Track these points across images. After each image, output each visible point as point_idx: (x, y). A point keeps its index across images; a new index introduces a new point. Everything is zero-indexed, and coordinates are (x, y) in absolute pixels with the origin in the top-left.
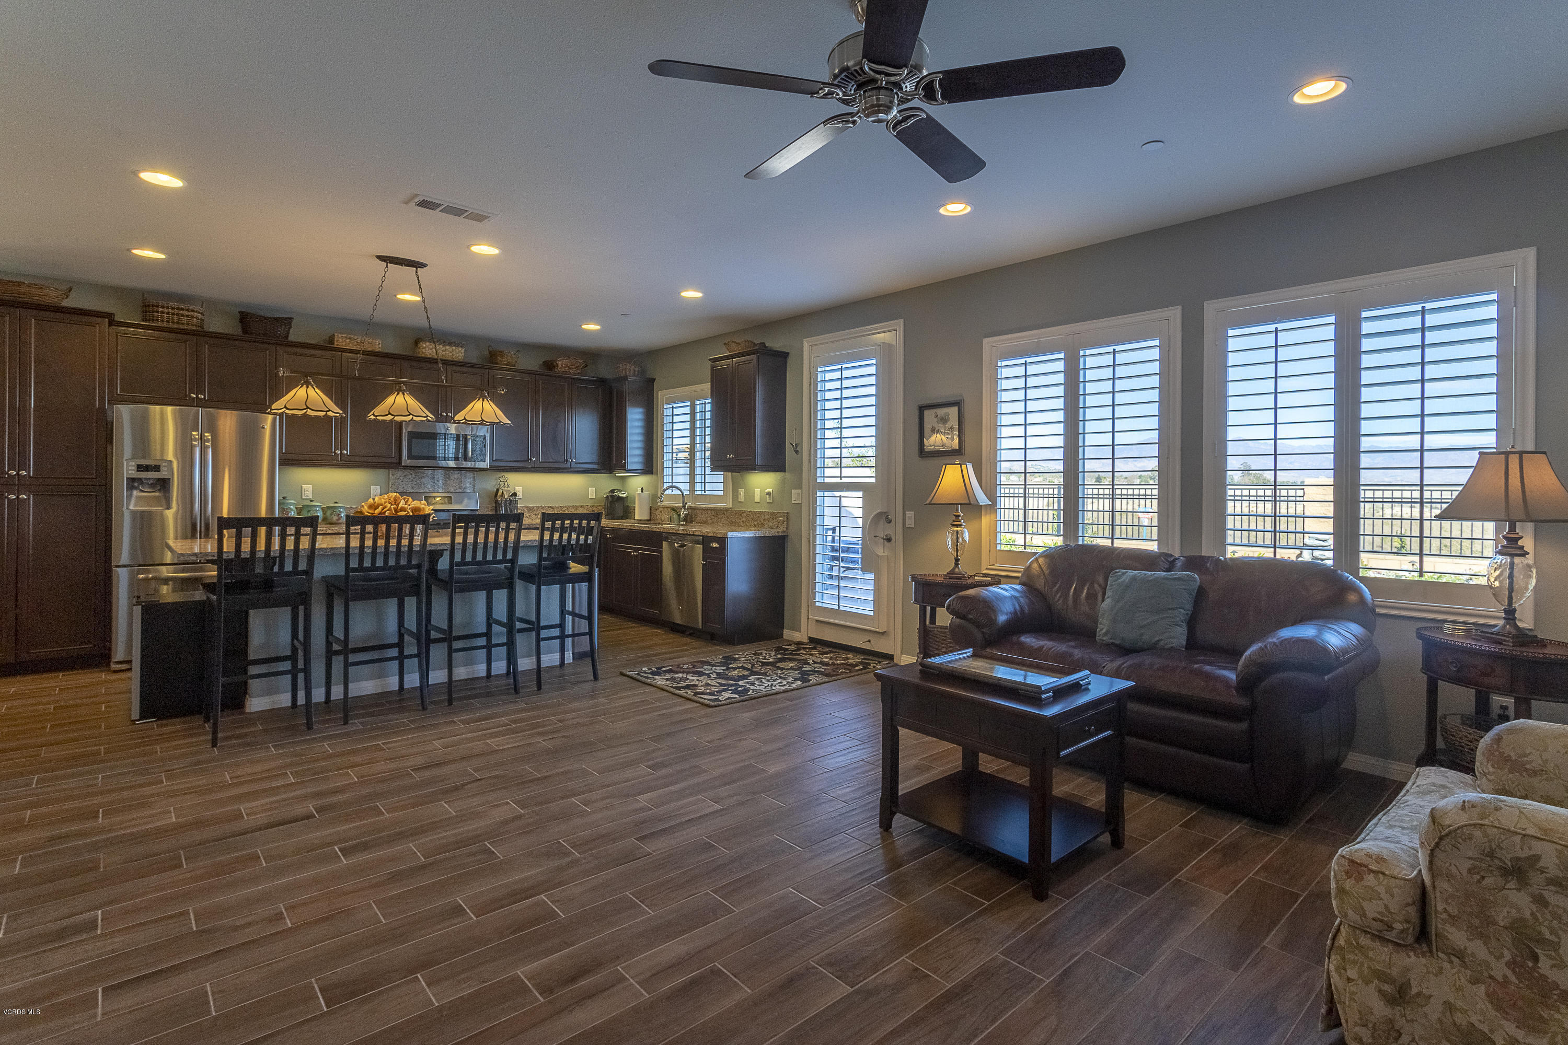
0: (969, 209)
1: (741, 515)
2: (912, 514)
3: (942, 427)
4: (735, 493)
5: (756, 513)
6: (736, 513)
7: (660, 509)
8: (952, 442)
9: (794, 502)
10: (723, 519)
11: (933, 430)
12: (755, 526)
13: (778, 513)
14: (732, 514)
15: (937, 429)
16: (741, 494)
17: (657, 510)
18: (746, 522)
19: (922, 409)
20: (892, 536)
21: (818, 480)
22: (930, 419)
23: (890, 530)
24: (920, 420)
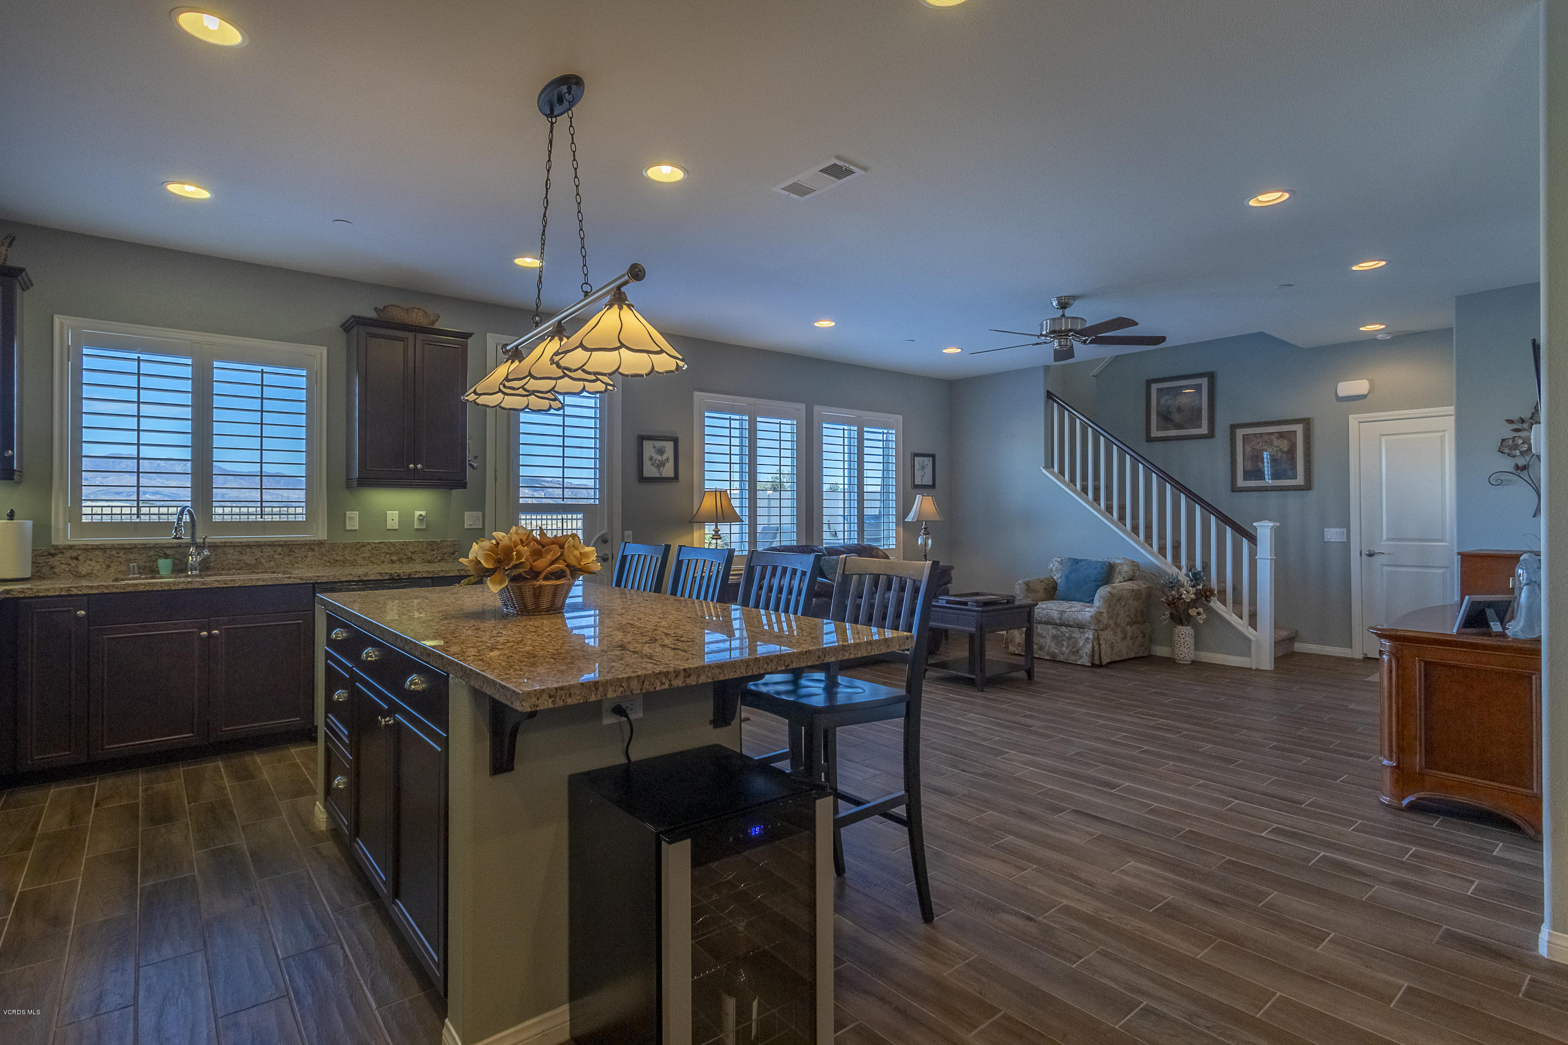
0: (833, 325)
1: (358, 549)
2: (631, 532)
3: (659, 458)
4: (336, 516)
5: (393, 545)
6: (345, 546)
7: (69, 554)
8: (668, 471)
9: (469, 527)
10: (309, 559)
11: (651, 459)
12: (393, 562)
13: (442, 541)
14: (333, 550)
15: (654, 458)
16: (353, 520)
17: (53, 555)
18: (371, 559)
19: (642, 439)
20: (609, 555)
21: (521, 500)
22: (648, 448)
23: (607, 550)
24: (640, 448)
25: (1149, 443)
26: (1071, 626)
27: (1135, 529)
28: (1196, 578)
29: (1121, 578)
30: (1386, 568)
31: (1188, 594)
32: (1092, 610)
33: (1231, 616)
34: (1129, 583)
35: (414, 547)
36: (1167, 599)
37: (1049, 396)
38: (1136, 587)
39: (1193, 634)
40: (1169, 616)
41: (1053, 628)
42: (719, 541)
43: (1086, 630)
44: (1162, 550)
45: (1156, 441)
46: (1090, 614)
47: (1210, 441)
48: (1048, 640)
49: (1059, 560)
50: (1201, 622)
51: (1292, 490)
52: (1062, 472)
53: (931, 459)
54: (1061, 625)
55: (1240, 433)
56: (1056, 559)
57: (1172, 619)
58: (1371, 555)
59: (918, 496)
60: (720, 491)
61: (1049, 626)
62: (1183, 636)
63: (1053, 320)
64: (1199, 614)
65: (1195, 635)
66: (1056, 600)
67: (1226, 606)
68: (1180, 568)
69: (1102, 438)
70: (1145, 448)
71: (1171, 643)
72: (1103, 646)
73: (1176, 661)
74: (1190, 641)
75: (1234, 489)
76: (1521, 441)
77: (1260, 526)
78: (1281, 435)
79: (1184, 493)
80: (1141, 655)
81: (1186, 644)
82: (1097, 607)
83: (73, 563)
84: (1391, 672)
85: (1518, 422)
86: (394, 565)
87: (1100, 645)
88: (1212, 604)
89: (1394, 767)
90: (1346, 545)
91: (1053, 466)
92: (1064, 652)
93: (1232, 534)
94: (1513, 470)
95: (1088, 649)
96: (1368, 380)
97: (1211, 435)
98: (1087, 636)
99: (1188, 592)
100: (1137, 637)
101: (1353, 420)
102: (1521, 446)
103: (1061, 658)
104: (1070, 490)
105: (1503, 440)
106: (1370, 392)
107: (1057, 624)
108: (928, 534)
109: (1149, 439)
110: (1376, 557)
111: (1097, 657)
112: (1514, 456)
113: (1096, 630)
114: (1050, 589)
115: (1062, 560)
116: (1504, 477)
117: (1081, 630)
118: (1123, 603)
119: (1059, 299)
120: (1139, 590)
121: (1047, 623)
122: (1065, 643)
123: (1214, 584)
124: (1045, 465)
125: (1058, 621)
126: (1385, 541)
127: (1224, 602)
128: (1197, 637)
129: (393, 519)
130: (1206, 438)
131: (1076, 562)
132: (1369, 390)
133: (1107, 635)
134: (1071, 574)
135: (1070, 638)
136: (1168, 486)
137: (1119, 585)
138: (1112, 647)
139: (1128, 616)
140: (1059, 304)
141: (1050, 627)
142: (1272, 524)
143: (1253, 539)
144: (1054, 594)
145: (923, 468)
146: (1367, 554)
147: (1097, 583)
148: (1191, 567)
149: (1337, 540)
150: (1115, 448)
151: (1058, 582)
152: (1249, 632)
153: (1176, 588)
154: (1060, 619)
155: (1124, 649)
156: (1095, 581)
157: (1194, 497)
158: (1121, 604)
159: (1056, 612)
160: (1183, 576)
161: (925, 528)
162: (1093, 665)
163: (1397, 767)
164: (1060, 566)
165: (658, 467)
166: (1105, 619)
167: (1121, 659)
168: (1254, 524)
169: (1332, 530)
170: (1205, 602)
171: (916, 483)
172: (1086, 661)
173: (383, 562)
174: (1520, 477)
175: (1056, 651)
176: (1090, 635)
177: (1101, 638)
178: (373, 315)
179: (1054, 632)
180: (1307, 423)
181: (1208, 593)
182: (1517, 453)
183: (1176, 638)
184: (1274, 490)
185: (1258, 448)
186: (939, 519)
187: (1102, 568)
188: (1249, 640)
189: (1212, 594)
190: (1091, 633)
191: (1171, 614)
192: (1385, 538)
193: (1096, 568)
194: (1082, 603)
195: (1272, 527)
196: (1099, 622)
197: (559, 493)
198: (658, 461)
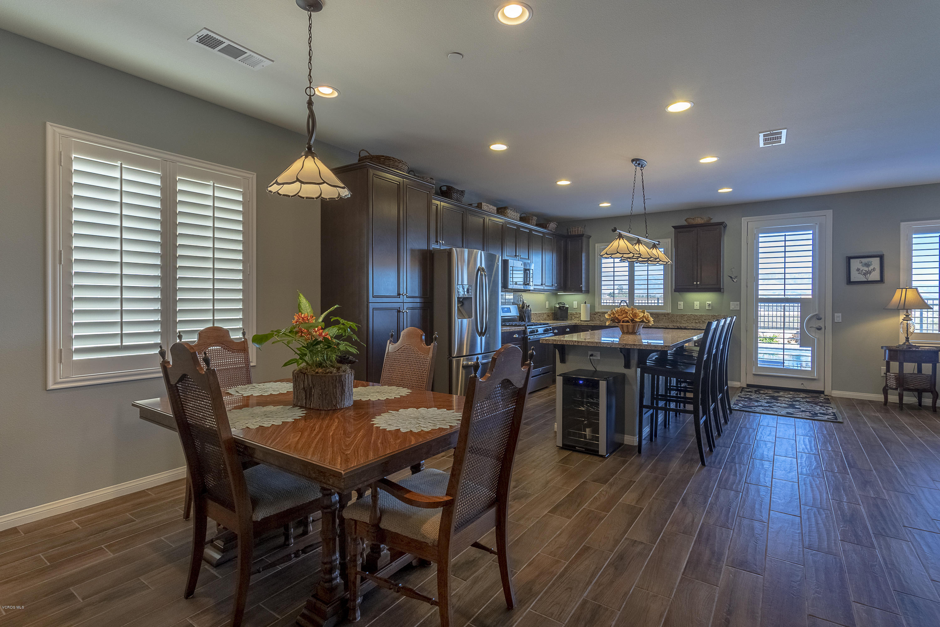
1: (682, 317)
2: (840, 314)
3: (866, 269)
4: (674, 304)
5: (697, 316)
6: (677, 316)
7: (599, 314)
8: (874, 276)
9: (733, 309)
10: (664, 320)
11: (858, 270)
12: (696, 323)
13: (718, 315)
14: (673, 317)
15: (861, 269)
16: (681, 305)
17: (595, 314)
18: (687, 321)
19: (849, 259)
20: (822, 327)
21: (760, 297)
22: (855, 264)
23: (820, 324)
24: (847, 264)
35: (706, 317)
42: (909, 322)
60: (913, 288)
83: (600, 317)
86: (697, 324)
129: (697, 305)
165: (865, 274)
173: (692, 323)
178: (685, 223)
197: (782, 292)
198: (865, 271)
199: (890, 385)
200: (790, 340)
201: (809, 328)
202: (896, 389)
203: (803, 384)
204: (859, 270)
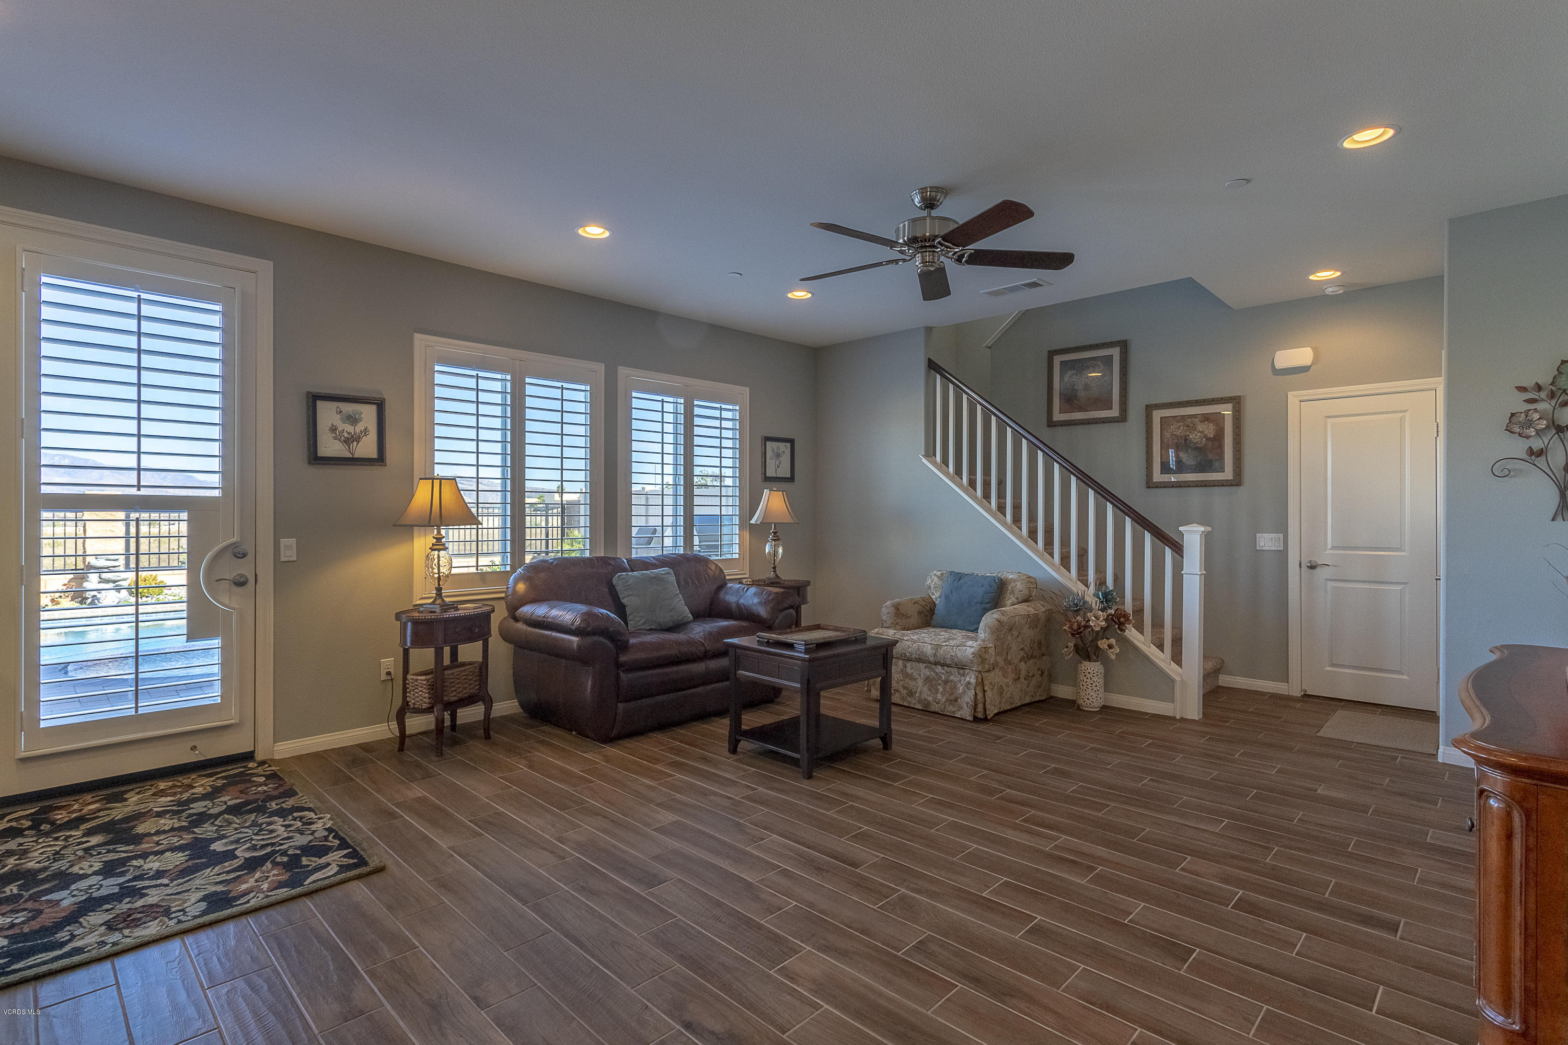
0: (607, 234)
2: (293, 541)
3: (349, 428)
8: (367, 447)
11: (333, 429)
15: (340, 429)
19: (314, 398)
20: (249, 576)
21: (45, 489)
22: (328, 414)
23: (244, 568)
24: (310, 413)
25: (1050, 428)
26: (948, 666)
27: (1033, 534)
28: (1107, 599)
29: (1013, 599)
30: (1330, 584)
31: (1097, 621)
32: (974, 645)
33: (1150, 647)
34: (1024, 605)
36: (1071, 627)
37: (932, 366)
38: (1032, 611)
39: (1103, 672)
40: (1073, 648)
41: (925, 667)
42: (442, 553)
43: (967, 671)
44: (1065, 560)
45: (1059, 426)
46: (972, 650)
47: (1122, 424)
48: (920, 682)
49: (939, 573)
50: (1113, 657)
51: (1219, 486)
52: (945, 461)
53: (789, 445)
54: (936, 664)
55: (1157, 415)
56: (935, 572)
57: (1077, 652)
58: (1312, 567)
59: (765, 490)
60: (441, 479)
61: (921, 664)
62: (1091, 675)
63: (914, 221)
64: (1110, 647)
65: (1105, 674)
66: (934, 627)
67: (1143, 635)
68: (1087, 586)
69: (993, 418)
70: (1046, 434)
71: (1074, 681)
72: (989, 694)
73: (1081, 708)
74: (1099, 681)
75: (1150, 484)
76: (1536, 416)
77: (1186, 531)
78: (1206, 418)
79: (1092, 488)
80: (1037, 699)
81: (1094, 685)
82: (983, 641)
84: (1509, 836)
85: (1533, 389)
87: (984, 691)
88: (1127, 633)
89: (1513, 1032)
90: (1282, 555)
91: (935, 455)
92: (939, 700)
93: (1152, 541)
94: (1526, 457)
95: (968, 697)
96: (1311, 348)
97: (1123, 418)
98: (968, 679)
99: (1097, 618)
100: (1033, 676)
101: (1293, 398)
102: (1537, 422)
103: (935, 708)
104: (955, 484)
105: (1513, 415)
106: (1316, 360)
107: (930, 662)
108: (778, 540)
109: (1051, 424)
110: (1318, 570)
111: (980, 707)
112: (1528, 437)
113: (980, 672)
114: (926, 613)
115: (942, 574)
116: (1511, 465)
117: (961, 671)
118: (1015, 633)
119: (923, 191)
120: (1036, 615)
121: (919, 660)
122: (941, 689)
123: (1128, 606)
124: (926, 453)
125: (932, 659)
126: (1330, 549)
127: (1140, 629)
128: (1107, 676)
130: (1118, 421)
131: (958, 577)
132: (1312, 362)
133: (995, 677)
134: (951, 592)
135: (946, 682)
136: (1073, 479)
137: (1012, 609)
138: (1001, 692)
139: (1022, 649)
140: (923, 199)
141: (922, 666)
142: (1202, 529)
143: (1178, 548)
144: (931, 619)
145: (778, 456)
146: (1308, 567)
147: (984, 606)
148: (1101, 583)
149: (1272, 549)
150: (1009, 430)
151: (937, 602)
152: (1171, 669)
153: (1082, 613)
154: (935, 655)
155: (1017, 694)
156: (981, 603)
157: (1104, 493)
158: (1012, 635)
159: (929, 646)
160: (1090, 595)
161: (775, 533)
162: (976, 719)
163: (1524, 1034)
164: (939, 583)
165: (348, 441)
166: (991, 657)
167: (1013, 706)
168: (1180, 528)
169: (1266, 535)
170: (1118, 631)
171: (767, 475)
172: (966, 713)
174: (1535, 465)
175: (930, 699)
176: (971, 678)
177: (986, 682)
179: (927, 672)
180: (1236, 402)
181: (1122, 619)
182: (1532, 432)
183: (1082, 678)
184: (1197, 486)
185: (1178, 434)
186: (791, 521)
187: (991, 586)
188: (1173, 681)
189: (1127, 620)
190: (973, 676)
191: (1075, 646)
192: (1329, 546)
193: (982, 586)
194: (964, 633)
195: (1203, 532)
196: (983, 661)
197: (131, 478)
198: (348, 433)
199: (414, 704)
200: (57, 595)
201: (214, 581)
202: (429, 710)
203: (195, 747)
204: (336, 429)
